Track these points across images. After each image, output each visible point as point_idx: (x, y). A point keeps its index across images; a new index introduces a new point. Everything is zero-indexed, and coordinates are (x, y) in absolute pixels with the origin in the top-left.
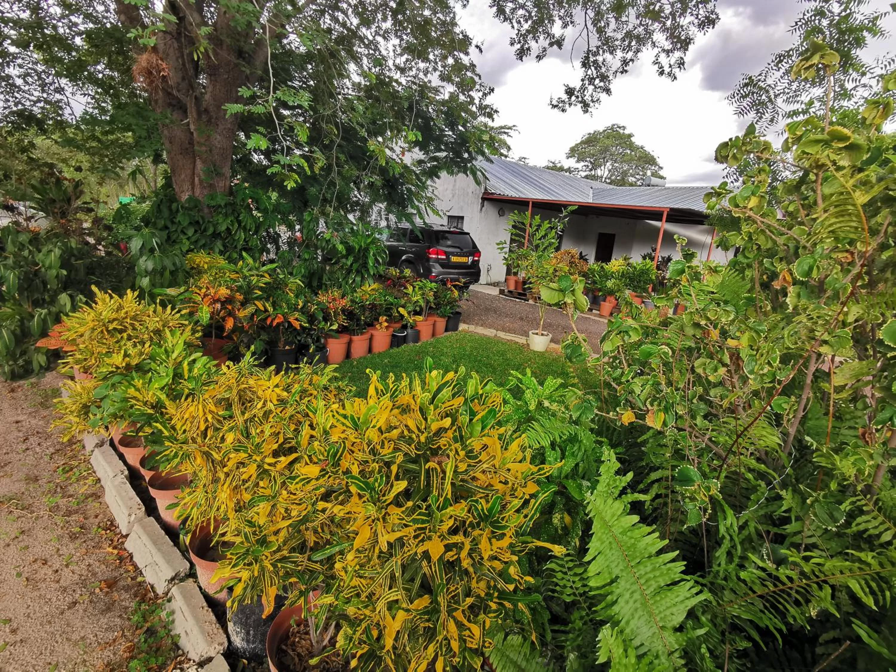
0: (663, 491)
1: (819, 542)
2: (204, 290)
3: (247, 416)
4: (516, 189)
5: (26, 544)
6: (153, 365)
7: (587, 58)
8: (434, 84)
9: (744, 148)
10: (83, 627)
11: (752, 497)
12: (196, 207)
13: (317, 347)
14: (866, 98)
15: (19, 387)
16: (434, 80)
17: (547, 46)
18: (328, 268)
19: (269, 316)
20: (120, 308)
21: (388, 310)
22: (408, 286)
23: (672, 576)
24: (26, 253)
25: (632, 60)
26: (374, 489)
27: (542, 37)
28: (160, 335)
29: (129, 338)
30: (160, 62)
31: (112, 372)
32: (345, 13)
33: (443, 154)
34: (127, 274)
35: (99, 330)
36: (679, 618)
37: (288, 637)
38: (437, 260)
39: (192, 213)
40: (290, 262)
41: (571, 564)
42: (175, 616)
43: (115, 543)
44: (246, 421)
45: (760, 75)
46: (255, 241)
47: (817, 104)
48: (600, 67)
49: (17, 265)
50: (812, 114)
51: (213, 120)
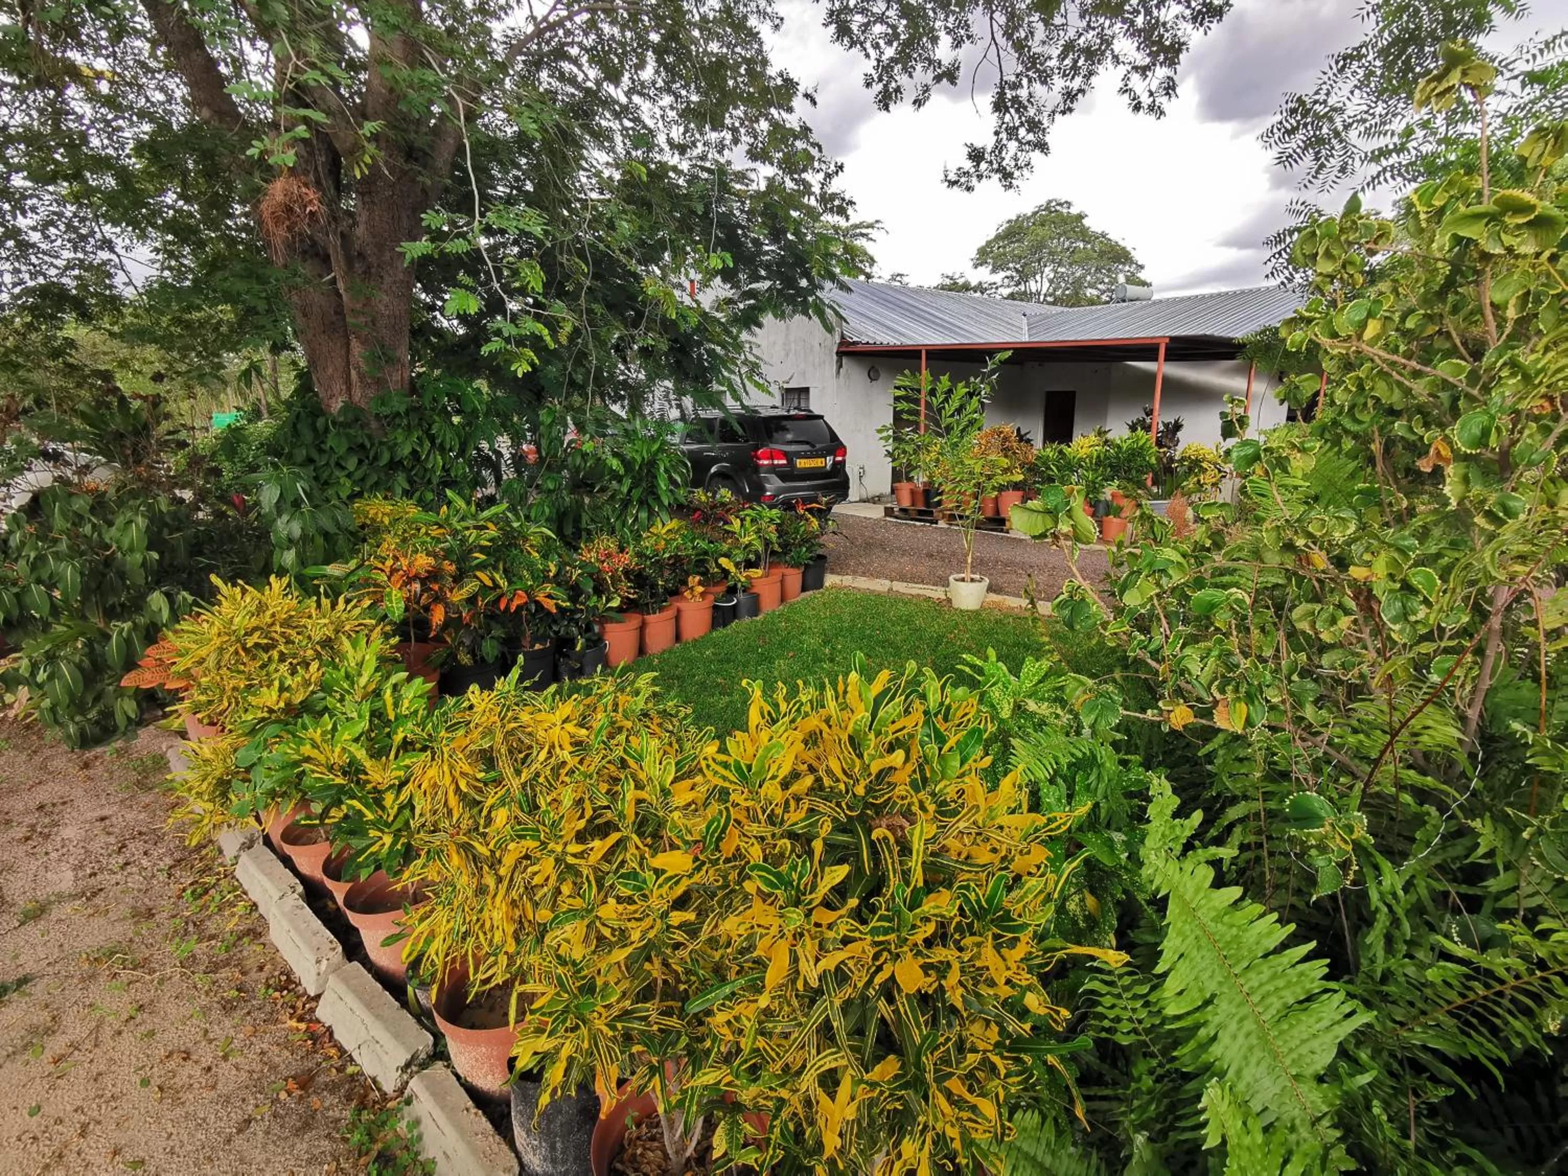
0: (1251, 839)
1: (1548, 903)
2: (389, 563)
3: (524, 776)
4: (895, 331)
5: (150, 1027)
6: (330, 702)
7: (1001, 94)
8: (737, 167)
9: (1343, 238)
10: (268, 1161)
11: (1418, 835)
12: (357, 420)
13: (588, 640)
14: (1504, 116)
15: (96, 758)
16: (737, 158)
17: (930, 82)
18: (587, 500)
19: (502, 595)
20: (261, 608)
21: (700, 564)
22: (732, 518)
23: (1308, 986)
24: (87, 529)
25: (1081, 91)
26: (791, 883)
27: (919, 67)
28: (332, 648)
29: (282, 658)
30: (304, 190)
31: (263, 719)
32: (575, 61)
33: (767, 284)
34: (257, 547)
35: (232, 650)
36: (1324, 1058)
37: (622, 1149)
38: (773, 469)
39: (352, 432)
40: (523, 498)
41: (1127, 980)
42: (422, 1128)
43: (299, 1012)
44: (524, 786)
45: (1317, 93)
46: (461, 469)
47: (1420, 133)
48: (1025, 108)
49: (75, 552)
50: (1413, 152)
51: (373, 270)
